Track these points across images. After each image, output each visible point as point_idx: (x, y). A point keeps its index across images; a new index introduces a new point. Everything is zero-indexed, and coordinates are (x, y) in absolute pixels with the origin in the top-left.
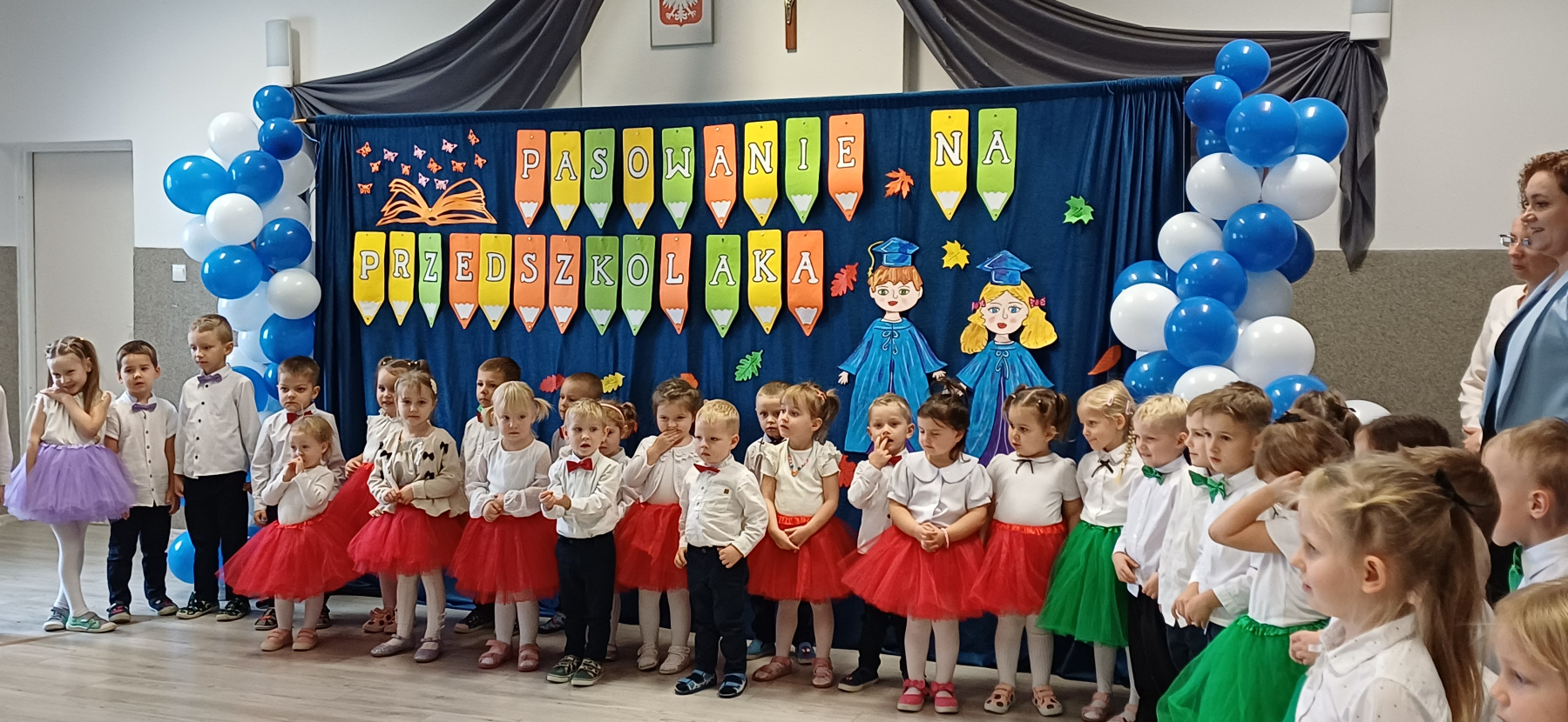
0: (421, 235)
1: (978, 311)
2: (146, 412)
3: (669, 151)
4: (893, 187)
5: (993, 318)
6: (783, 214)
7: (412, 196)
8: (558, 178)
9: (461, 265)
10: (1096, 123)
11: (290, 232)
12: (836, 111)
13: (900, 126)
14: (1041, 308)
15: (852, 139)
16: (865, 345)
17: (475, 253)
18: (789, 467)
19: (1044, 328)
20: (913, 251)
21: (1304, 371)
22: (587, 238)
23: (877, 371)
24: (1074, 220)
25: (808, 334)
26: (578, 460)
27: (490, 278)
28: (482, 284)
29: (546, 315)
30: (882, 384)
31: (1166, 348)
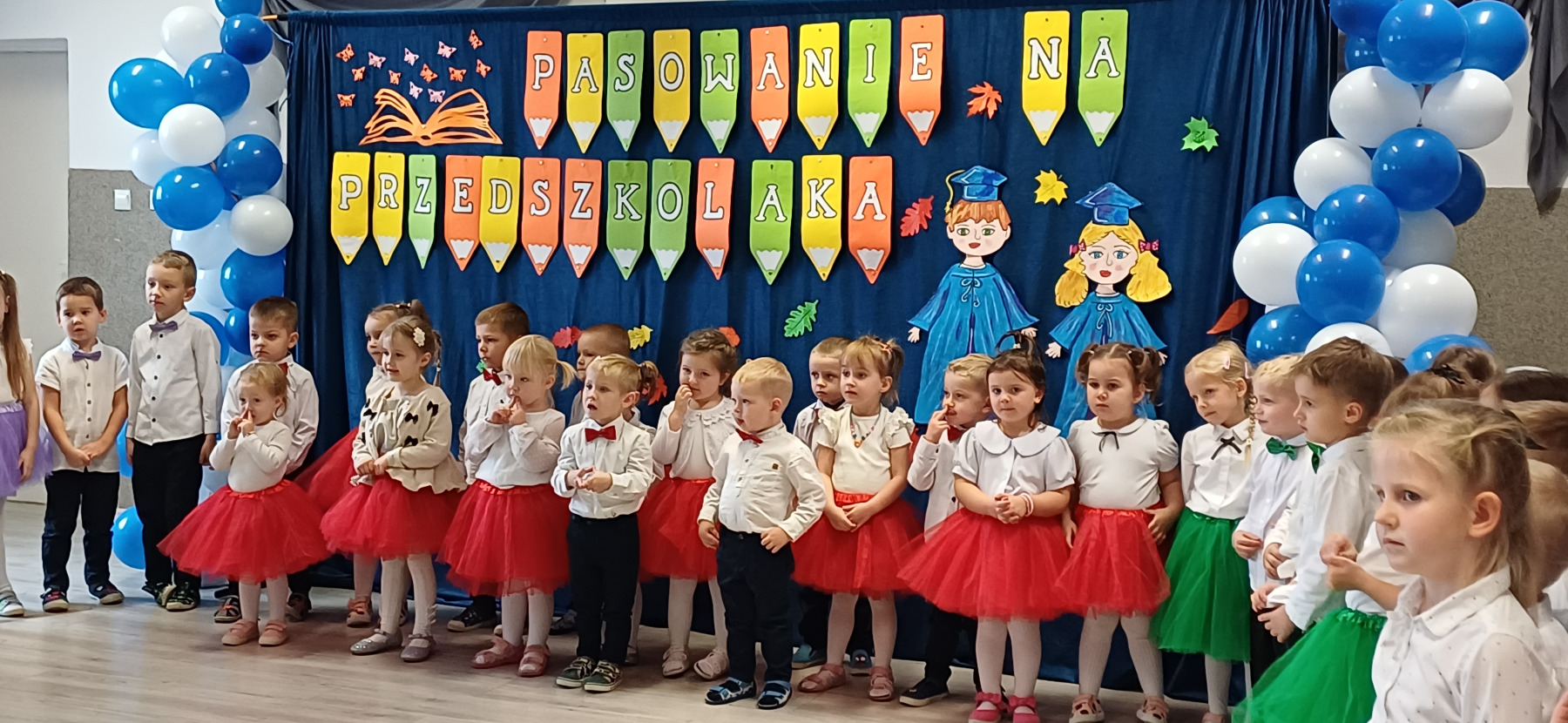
0: (412, 157)
1: (1077, 255)
2: (89, 361)
3: (708, 59)
4: (977, 105)
5: (1095, 264)
6: (844, 137)
7: (402, 110)
8: (576, 89)
9: (458, 194)
10: (1224, 29)
11: (257, 152)
12: (910, 12)
13: (987, 33)
14: (1154, 253)
15: (928, 46)
16: (940, 295)
17: (477, 180)
18: (851, 437)
19: (1157, 277)
20: (997, 183)
21: (1463, 330)
22: (610, 163)
23: (954, 327)
24: (1195, 146)
25: (872, 282)
26: (598, 428)
27: (494, 210)
28: (485, 216)
29: (560, 255)
30: (961, 343)
31: (1298, 302)
